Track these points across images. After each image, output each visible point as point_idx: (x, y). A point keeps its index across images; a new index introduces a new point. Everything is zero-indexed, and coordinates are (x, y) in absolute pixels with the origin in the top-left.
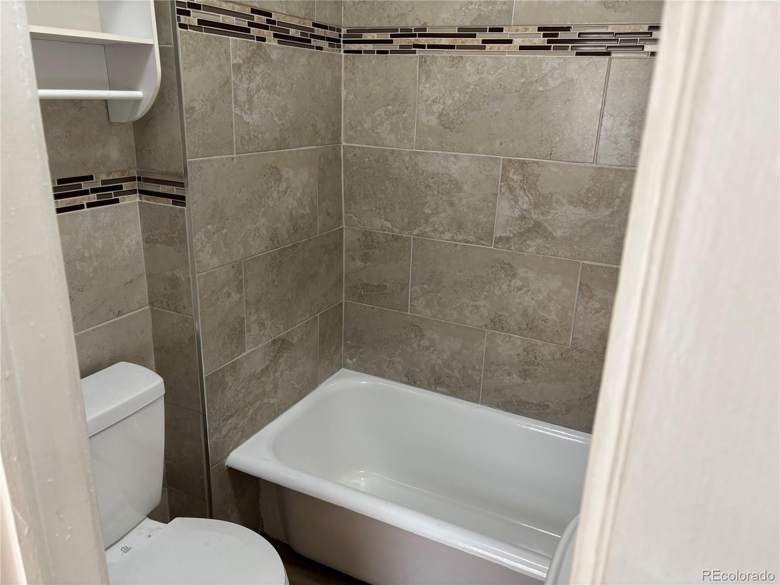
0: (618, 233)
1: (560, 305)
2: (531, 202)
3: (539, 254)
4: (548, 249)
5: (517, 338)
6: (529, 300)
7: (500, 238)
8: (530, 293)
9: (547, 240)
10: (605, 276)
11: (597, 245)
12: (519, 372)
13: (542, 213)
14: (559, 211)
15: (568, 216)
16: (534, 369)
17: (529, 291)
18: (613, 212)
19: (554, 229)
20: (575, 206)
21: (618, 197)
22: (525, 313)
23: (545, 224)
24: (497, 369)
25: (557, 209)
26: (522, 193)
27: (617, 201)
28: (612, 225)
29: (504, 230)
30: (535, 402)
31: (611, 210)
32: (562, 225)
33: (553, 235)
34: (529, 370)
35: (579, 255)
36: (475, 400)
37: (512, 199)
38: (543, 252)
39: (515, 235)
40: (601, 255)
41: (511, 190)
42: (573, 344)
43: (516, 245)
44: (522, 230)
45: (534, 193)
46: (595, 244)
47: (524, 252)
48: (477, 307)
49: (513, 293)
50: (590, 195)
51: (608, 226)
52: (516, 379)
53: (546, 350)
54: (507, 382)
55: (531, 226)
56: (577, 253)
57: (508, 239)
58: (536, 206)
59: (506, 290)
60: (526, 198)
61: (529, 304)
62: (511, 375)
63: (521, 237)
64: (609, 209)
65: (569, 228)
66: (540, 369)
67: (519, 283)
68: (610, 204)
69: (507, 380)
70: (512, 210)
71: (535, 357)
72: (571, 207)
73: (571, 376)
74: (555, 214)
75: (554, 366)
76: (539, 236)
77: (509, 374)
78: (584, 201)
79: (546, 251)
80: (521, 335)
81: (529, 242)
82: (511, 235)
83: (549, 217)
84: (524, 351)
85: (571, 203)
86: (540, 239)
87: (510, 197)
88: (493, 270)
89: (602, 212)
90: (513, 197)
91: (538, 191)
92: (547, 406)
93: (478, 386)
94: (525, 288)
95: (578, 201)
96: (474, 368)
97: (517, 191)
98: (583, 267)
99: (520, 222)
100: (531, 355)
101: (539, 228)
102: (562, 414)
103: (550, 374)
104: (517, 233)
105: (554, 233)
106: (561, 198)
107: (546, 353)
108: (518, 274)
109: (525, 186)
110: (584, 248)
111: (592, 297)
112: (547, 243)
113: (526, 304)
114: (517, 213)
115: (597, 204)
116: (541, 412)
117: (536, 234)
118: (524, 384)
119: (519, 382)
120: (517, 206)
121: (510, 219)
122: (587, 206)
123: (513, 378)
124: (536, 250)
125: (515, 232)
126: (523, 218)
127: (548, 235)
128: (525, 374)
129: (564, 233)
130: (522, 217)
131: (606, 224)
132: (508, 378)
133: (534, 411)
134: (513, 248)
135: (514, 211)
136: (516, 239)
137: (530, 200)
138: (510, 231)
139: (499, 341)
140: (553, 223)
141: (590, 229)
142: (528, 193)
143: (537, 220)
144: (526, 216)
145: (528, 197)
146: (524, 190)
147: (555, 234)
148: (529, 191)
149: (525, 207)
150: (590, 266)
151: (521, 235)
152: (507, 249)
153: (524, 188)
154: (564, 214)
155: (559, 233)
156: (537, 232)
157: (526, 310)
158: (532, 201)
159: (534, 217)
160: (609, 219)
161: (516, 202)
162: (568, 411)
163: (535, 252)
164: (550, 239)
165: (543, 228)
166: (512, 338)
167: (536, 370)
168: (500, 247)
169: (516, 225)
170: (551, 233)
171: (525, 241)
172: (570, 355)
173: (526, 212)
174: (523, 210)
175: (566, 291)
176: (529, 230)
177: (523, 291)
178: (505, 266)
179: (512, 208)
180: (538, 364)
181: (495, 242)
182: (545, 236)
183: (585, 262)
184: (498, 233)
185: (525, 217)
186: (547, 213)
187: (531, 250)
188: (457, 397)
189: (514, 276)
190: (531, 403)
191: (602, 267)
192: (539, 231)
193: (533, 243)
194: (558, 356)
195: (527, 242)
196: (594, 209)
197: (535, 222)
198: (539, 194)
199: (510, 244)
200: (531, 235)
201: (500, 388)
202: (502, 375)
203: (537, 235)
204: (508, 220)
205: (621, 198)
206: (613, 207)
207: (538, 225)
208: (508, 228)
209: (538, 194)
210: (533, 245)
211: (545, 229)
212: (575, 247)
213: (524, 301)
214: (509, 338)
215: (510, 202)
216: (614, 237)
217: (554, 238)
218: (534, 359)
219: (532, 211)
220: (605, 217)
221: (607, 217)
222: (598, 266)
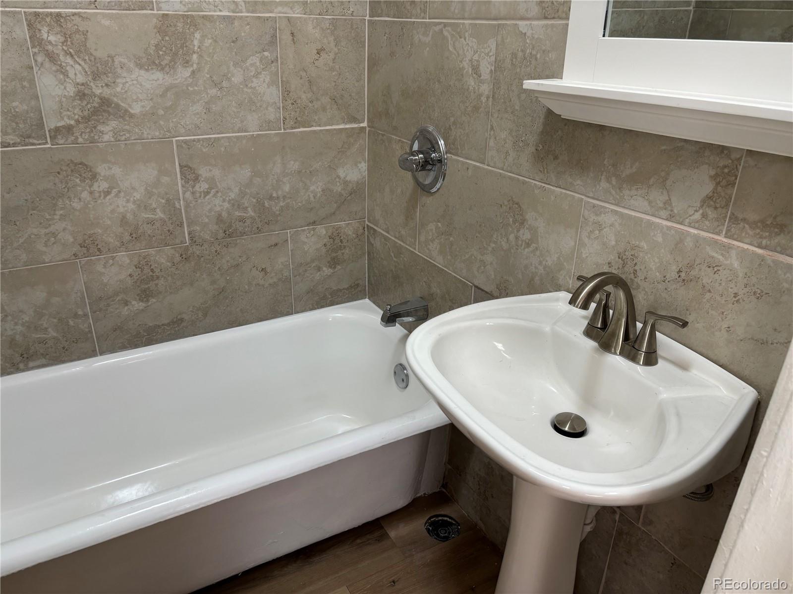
0: (206, 96)
1: (163, 199)
2: (86, 72)
3: (119, 141)
4: (129, 132)
5: (123, 257)
6: (124, 204)
7: (57, 130)
8: (122, 194)
9: (124, 120)
10: (204, 150)
11: (186, 115)
12: (138, 295)
13: (107, 85)
14: (128, 80)
15: (141, 85)
16: (155, 284)
17: (119, 192)
18: (193, 72)
19: (129, 104)
20: (147, 70)
21: (194, 52)
22: (123, 221)
23: (115, 99)
24: (108, 304)
25: (125, 77)
26: (69, 60)
27: (195, 56)
28: (196, 88)
29: (59, 117)
30: (166, 322)
31: (192, 69)
32: (138, 98)
33: (129, 112)
34: (149, 288)
35: (169, 131)
36: (92, 354)
37: (57, 71)
38: (124, 137)
39: (77, 121)
40: (193, 126)
41: (52, 57)
42: (191, 238)
43: (83, 135)
44: (86, 113)
45: (87, 58)
46: (184, 115)
47: (98, 142)
48: (54, 235)
49: (100, 201)
50: (161, 53)
51: (192, 89)
52: (137, 305)
53: (162, 257)
54: (127, 313)
55: (97, 105)
56: (165, 129)
57: (69, 129)
58: (96, 76)
59: (88, 199)
60: (77, 66)
61: (126, 209)
62: (128, 303)
63: (86, 122)
64: (188, 69)
65: (147, 100)
66: (162, 282)
67: (104, 185)
68: (187, 62)
69: (125, 311)
70: (63, 87)
71: (152, 270)
72: (142, 72)
73: (198, 275)
74: (124, 84)
75: (176, 273)
76: (112, 116)
77: (126, 303)
78: (156, 62)
79: (128, 135)
80: (127, 250)
81: (101, 127)
82: (72, 122)
83: (118, 89)
84: (136, 268)
85: (141, 66)
86: (115, 120)
87: (54, 68)
88: (61, 177)
89: (181, 72)
90: (59, 68)
91: (91, 54)
92: (182, 320)
93: (89, 335)
94: (115, 190)
95: (150, 63)
96: (76, 316)
97: (62, 58)
98: (177, 146)
99: (79, 102)
100: (147, 270)
101: (108, 107)
102: (200, 321)
103: (175, 283)
104: (80, 118)
105: (130, 109)
106: (126, 61)
107: (163, 261)
108: (100, 174)
109: (71, 50)
110: (172, 122)
111: (197, 179)
112: (125, 125)
113: (121, 210)
114: (71, 90)
115: (173, 63)
116: (177, 329)
117: (106, 114)
118: (148, 306)
119: (141, 308)
120: (67, 80)
121: (64, 100)
122: (162, 69)
123: (133, 305)
124: (113, 137)
125: (77, 117)
126: (82, 95)
127: (123, 114)
128: (145, 295)
129: (143, 107)
130: (80, 94)
131: (189, 88)
132: (126, 308)
133: (168, 333)
134: (80, 140)
135: (65, 88)
136: (81, 126)
137: (84, 69)
138: (69, 117)
139: (100, 268)
140: (124, 96)
141: (173, 97)
142: (77, 59)
143: (102, 95)
144: (86, 92)
145: (80, 64)
146: (72, 56)
147: (132, 111)
148: (79, 57)
149: (80, 79)
150: (185, 142)
151: (86, 119)
152: (73, 144)
153: (70, 52)
154: (135, 82)
155: (136, 109)
156: (108, 112)
157: (124, 217)
158: (87, 69)
159: (98, 92)
160: (191, 80)
161: (66, 74)
162: (205, 315)
163: (113, 139)
164: (127, 119)
165: (113, 105)
166: (117, 258)
167: (157, 285)
168: (61, 142)
169: (74, 107)
170: (126, 111)
171: (95, 127)
172: (191, 253)
173: (83, 87)
174: (78, 84)
175: (165, 179)
176: (95, 112)
177: (113, 195)
178: (76, 168)
179: (62, 84)
180: (158, 277)
181: (50, 137)
182: (120, 116)
183: (177, 139)
184: (51, 123)
185: (84, 95)
186: (113, 84)
187: (106, 138)
188: (63, 362)
189: (94, 177)
190: (163, 325)
191: (199, 140)
192: (110, 109)
193: (107, 127)
194: (177, 258)
195: (98, 128)
196: (170, 70)
197: (101, 99)
198: (95, 59)
199: (75, 135)
200: (100, 117)
201: (119, 324)
202: (117, 309)
203: (109, 116)
204: (61, 102)
205: (198, 53)
206: (192, 65)
207: (105, 102)
208: (65, 113)
209: (92, 59)
210: (108, 129)
211: (118, 106)
212: (162, 123)
213: (118, 206)
214: (113, 260)
215: (55, 76)
216: (202, 101)
217: (132, 116)
218: (151, 273)
219: (92, 84)
220: (186, 79)
221: (189, 79)
222: (194, 140)
